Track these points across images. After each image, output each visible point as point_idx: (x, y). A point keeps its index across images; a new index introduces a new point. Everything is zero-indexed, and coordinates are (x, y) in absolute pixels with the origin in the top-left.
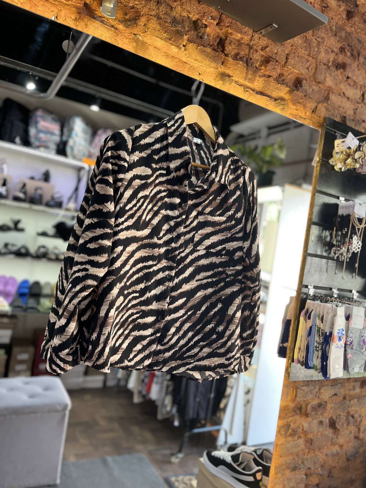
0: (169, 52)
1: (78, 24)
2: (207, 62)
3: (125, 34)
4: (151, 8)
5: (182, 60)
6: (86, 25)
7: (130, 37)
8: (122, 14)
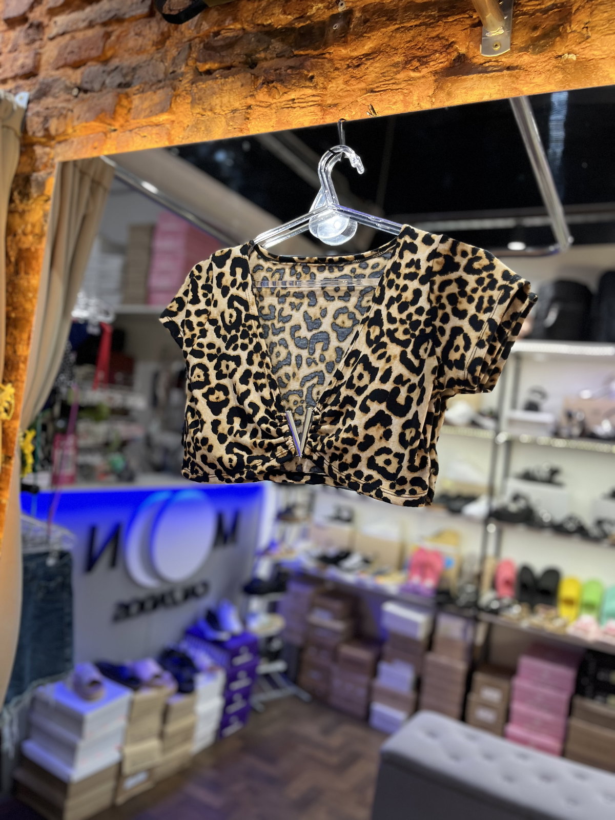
1: (433, 100)
3: (536, 67)
7: (548, 67)
8: (527, 33)
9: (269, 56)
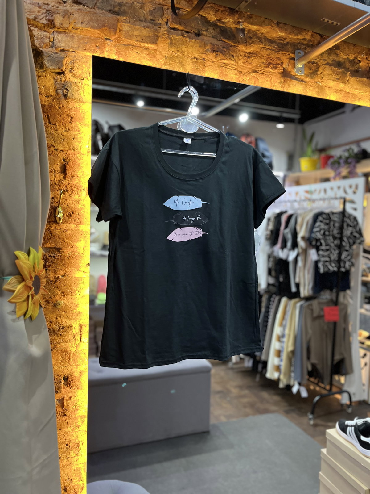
0: (338, 89)
1: (284, 86)
2: (364, 88)
3: (311, 84)
4: (324, 59)
5: (346, 91)
6: (289, 85)
7: (314, 85)
8: (308, 70)
9: (208, 35)
